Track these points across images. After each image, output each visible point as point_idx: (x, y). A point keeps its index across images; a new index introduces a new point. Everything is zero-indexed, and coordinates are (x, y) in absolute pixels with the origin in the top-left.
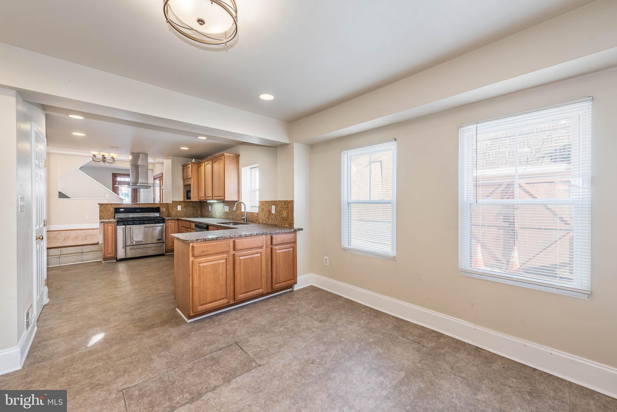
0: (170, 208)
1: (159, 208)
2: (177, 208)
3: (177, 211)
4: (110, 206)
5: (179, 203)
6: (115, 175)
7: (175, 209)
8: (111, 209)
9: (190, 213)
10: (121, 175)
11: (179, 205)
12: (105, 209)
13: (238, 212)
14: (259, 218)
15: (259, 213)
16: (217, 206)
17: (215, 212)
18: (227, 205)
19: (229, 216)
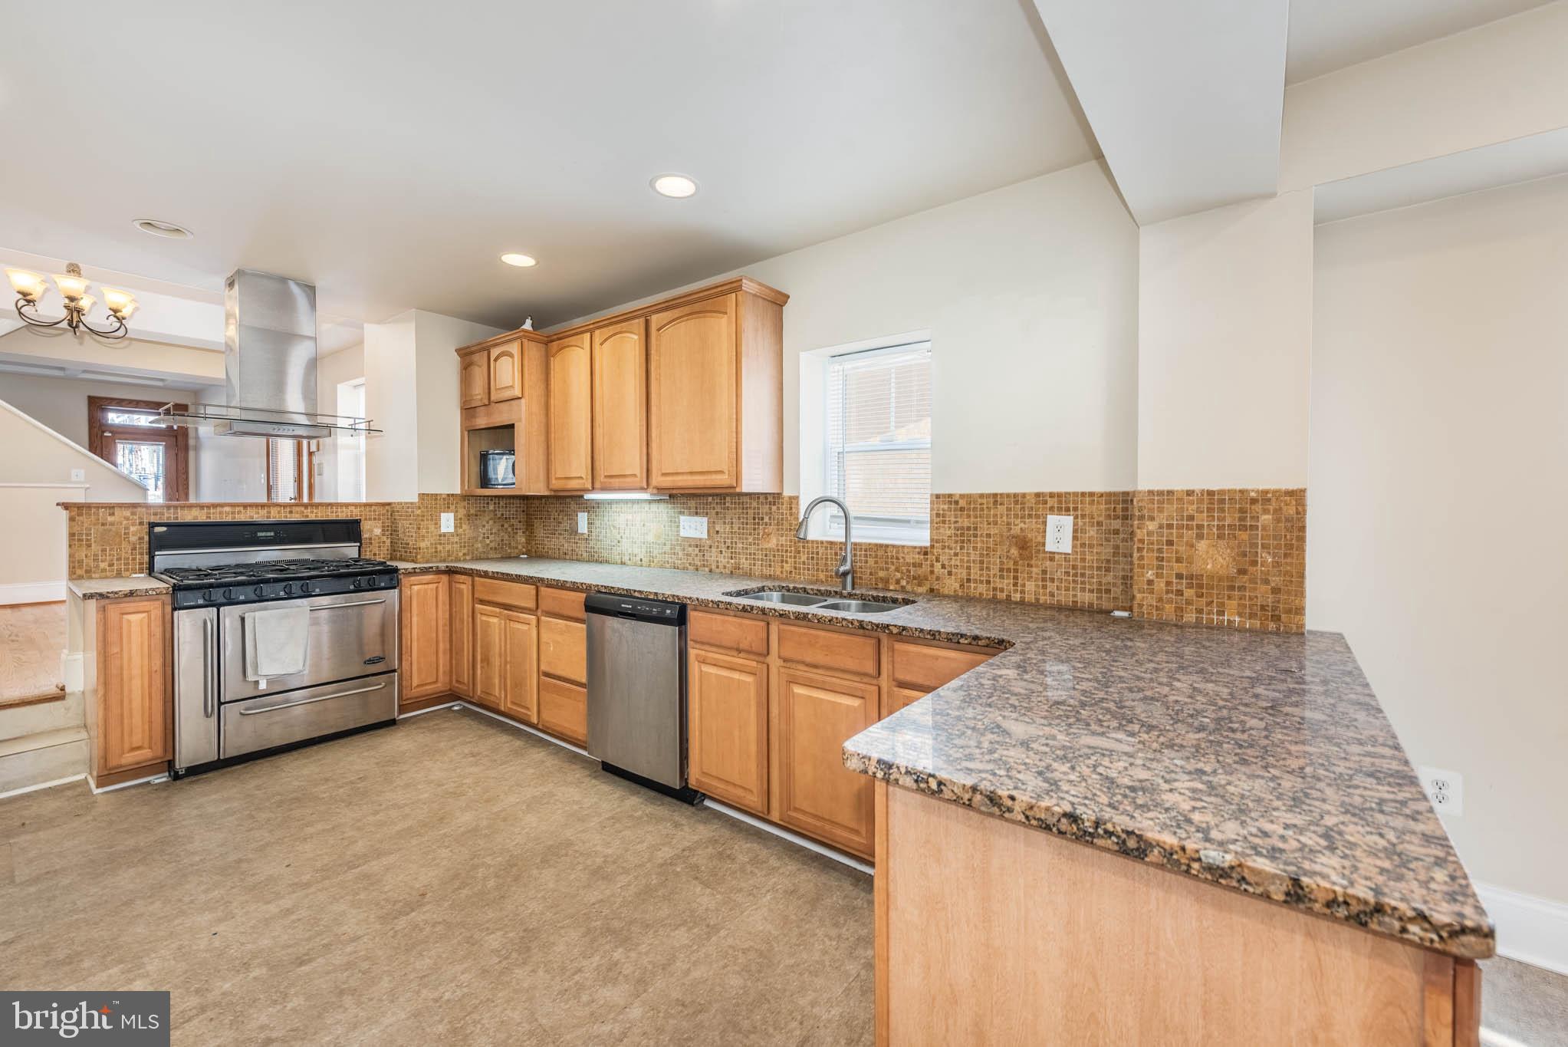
0: (403, 524)
1: (357, 522)
2: (437, 525)
3: (440, 536)
4: (127, 513)
5: (448, 501)
6: (97, 405)
7: (432, 528)
8: (132, 529)
9: (488, 541)
10: (123, 404)
11: (447, 509)
12: (101, 528)
13: (773, 543)
14: (932, 572)
15: (932, 546)
16: (630, 517)
17: (618, 537)
18: (697, 513)
19: (711, 557)
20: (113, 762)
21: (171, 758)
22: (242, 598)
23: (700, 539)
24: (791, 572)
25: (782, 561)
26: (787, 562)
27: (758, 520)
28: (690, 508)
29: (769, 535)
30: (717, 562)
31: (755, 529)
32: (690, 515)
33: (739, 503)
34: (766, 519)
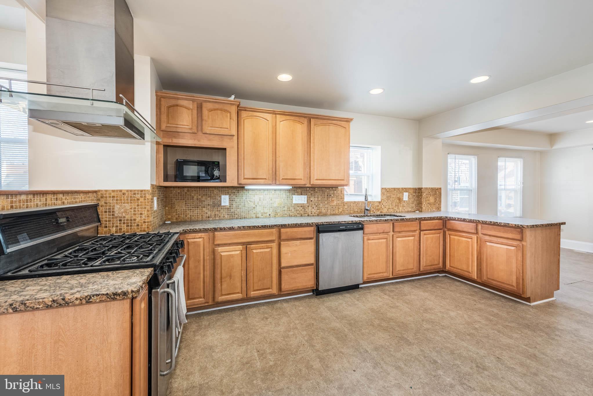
5: (155, 190)
11: (154, 194)
13: (335, 203)
14: (381, 207)
15: (381, 201)
18: (301, 194)
19: (308, 210)
23: (303, 204)
24: (341, 212)
25: (338, 209)
26: (340, 209)
27: (329, 196)
28: (298, 192)
29: (333, 201)
30: (312, 211)
31: (328, 199)
32: (298, 195)
33: (321, 190)
34: (332, 196)
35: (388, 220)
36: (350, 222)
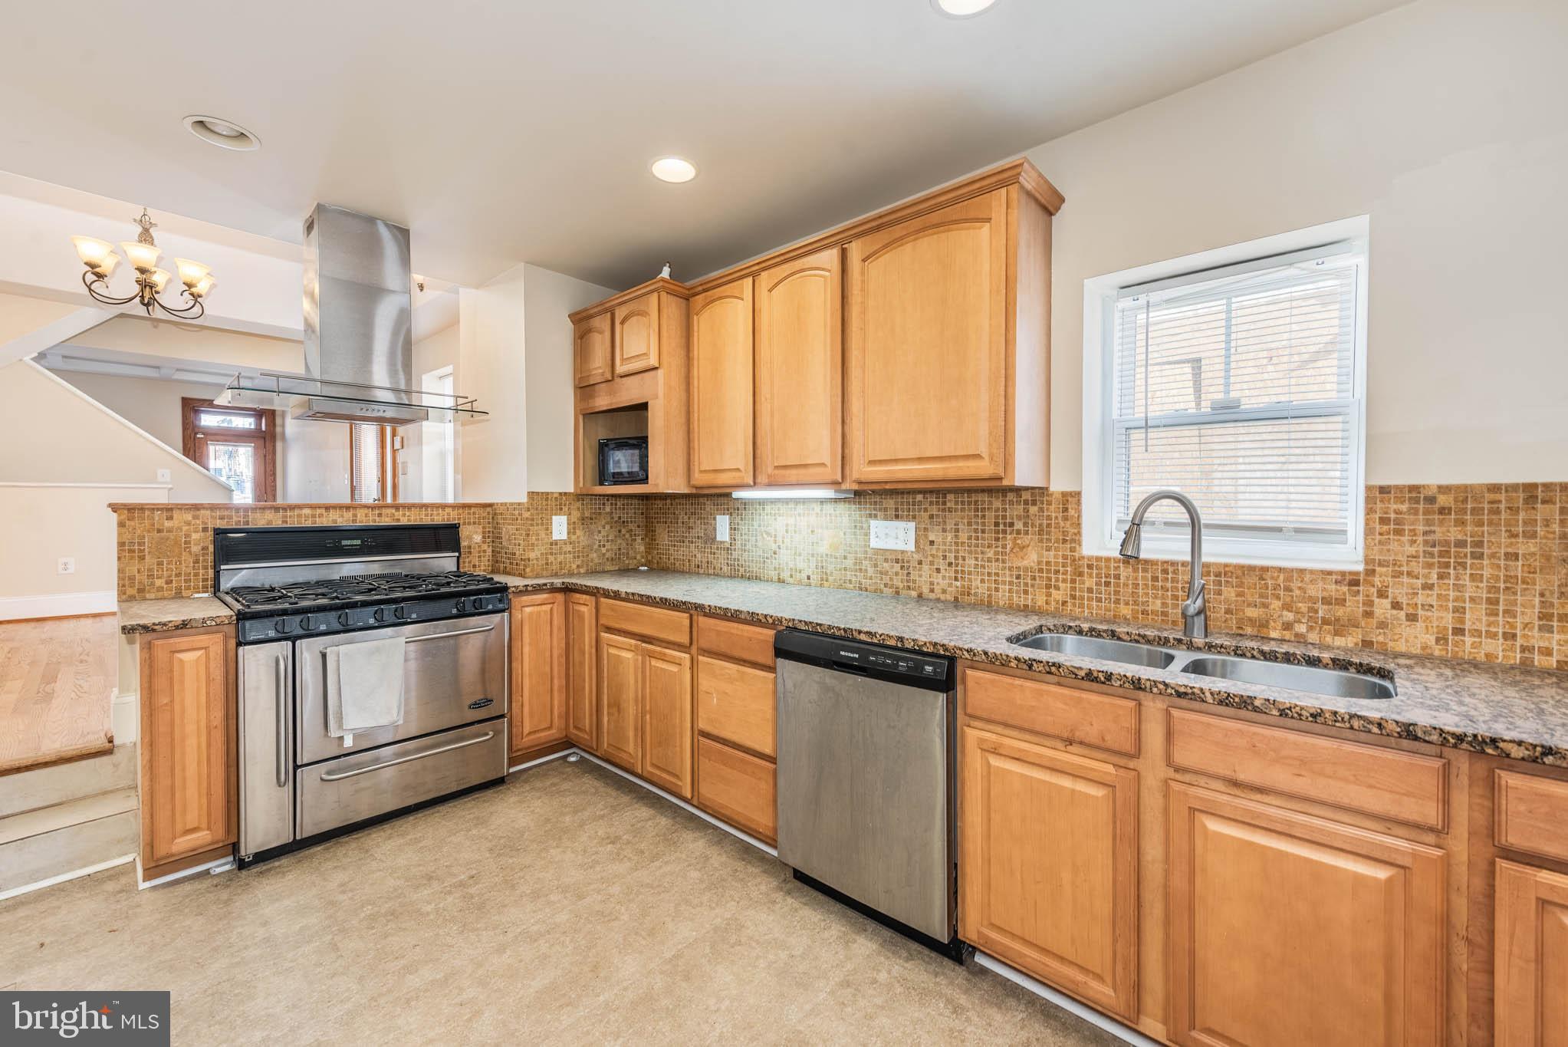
0: (507, 530)
1: (454, 528)
2: (548, 530)
3: (551, 544)
4: (189, 517)
5: (556, 504)
6: (191, 407)
7: (543, 535)
8: (195, 536)
9: (604, 550)
11: (560, 511)
12: (156, 535)
13: (1031, 558)
14: (1368, 614)
15: (1371, 572)
16: (791, 521)
17: (774, 547)
18: (897, 517)
19: (920, 576)
20: (162, 850)
21: (234, 839)
22: (323, 627)
23: (903, 552)
24: (1064, 603)
25: (1048, 587)
26: (1057, 588)
27: (1002, 526)
28: (886, 510)
29: (1022, 548)
30: (932, 583)
31: (997, 539)
32: (886, 518)
33: (969, 503)
34: (1019, 525)
35: (1109, 677)
36: (892, 643)
